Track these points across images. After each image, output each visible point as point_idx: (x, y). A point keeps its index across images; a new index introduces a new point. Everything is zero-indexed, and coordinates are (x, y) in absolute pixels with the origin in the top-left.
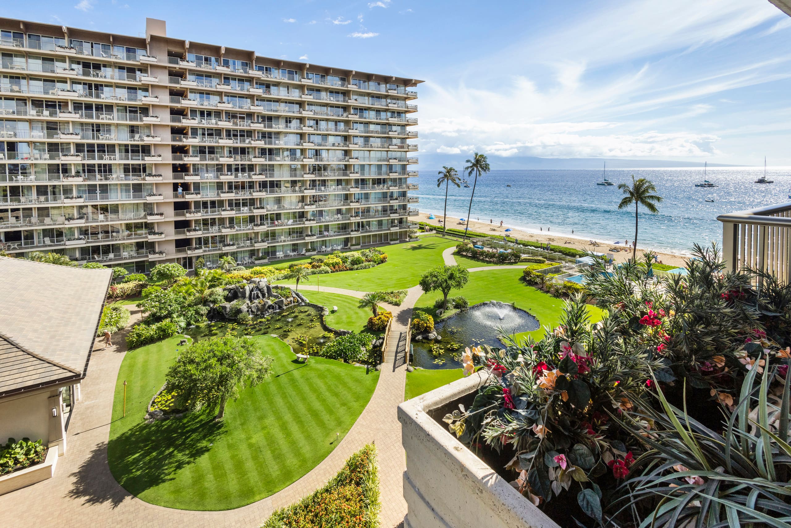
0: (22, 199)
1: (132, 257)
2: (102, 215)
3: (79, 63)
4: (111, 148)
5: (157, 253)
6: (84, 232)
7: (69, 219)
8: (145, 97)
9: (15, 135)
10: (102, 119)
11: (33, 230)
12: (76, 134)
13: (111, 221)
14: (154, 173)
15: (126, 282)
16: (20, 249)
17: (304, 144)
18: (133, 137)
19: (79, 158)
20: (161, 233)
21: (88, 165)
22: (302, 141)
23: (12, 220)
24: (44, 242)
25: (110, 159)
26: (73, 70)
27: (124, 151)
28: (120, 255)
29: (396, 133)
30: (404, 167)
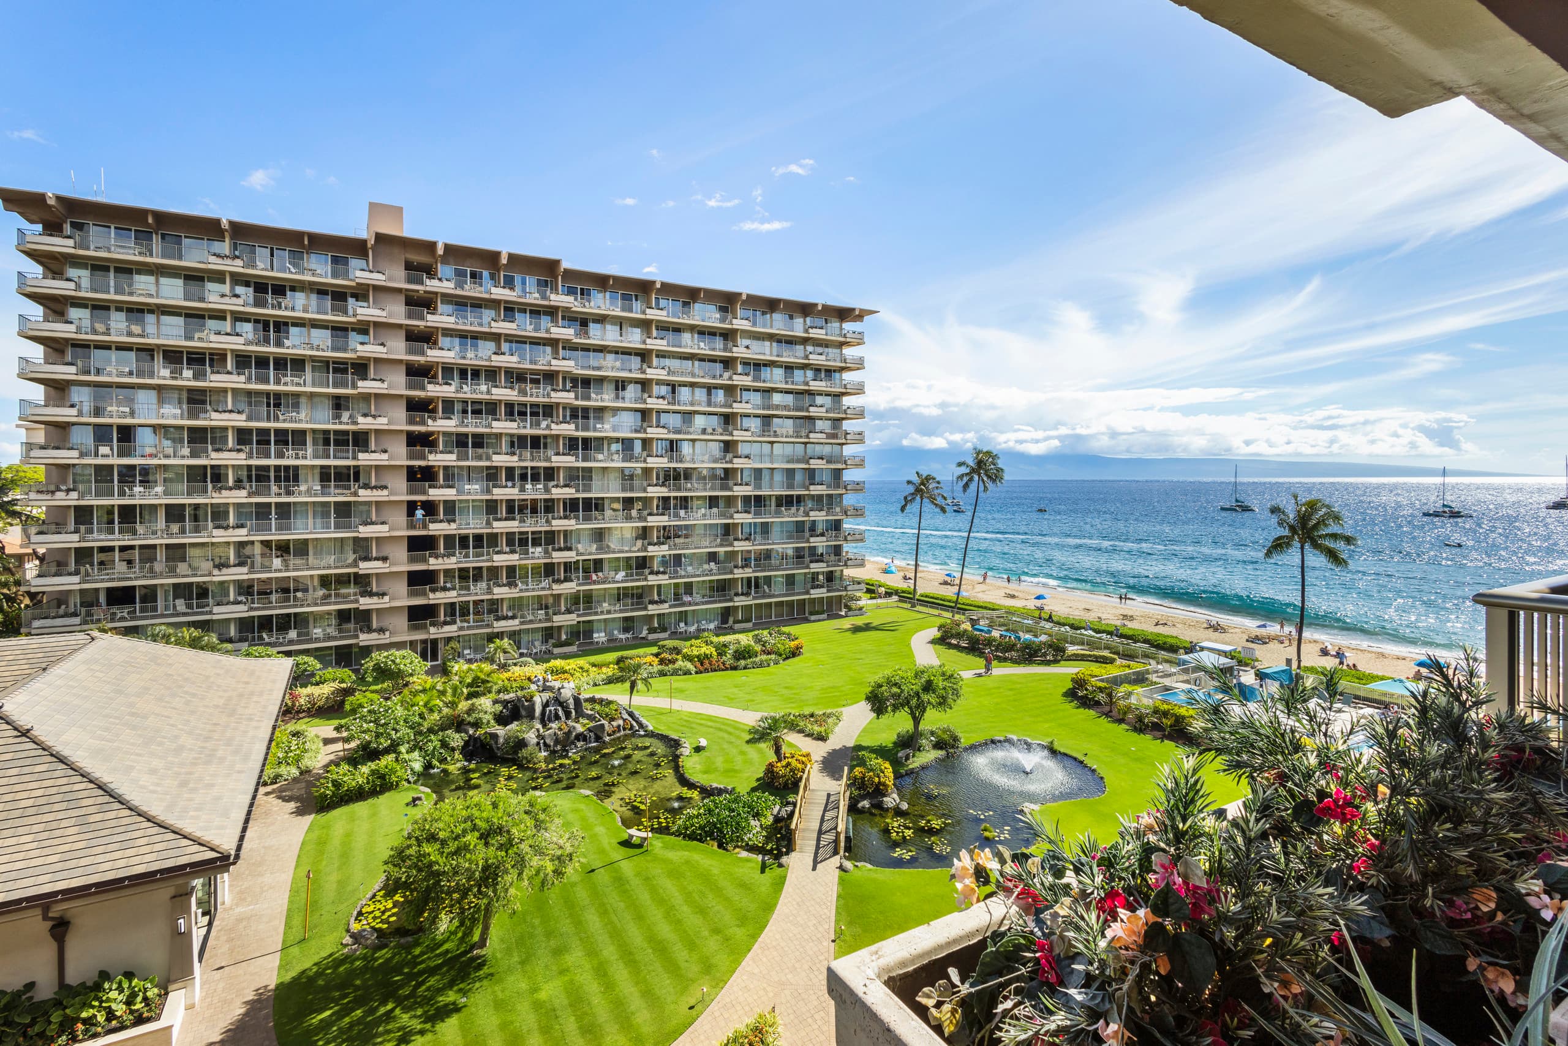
0: (140, 529)
1: (329, 638)
2: (279, 559)
3: (247, 284)
4: (299, 438)
5: (374, 631)
6: (246, 589)
7: (220, 566)
8: (362, 344)
9: (132, 414)
10: (286, 384)
11: (156, 585)
12: (239, 412)
13: (294, 570)
14: (373, 483)
15: (317, 684)
16: (133, 619)
17: (649, 430)
18: (337, 417)
19: (243, 455)
20: (384, 594)
21: (258, 468)
22: (645, 425)
23: (121, 567)
24: (175, 607)
25: (297, 458)
26: (237, 296)
27: (321, 442)
28: (308, 634)
29: (823, 410)
30: (837, 474)
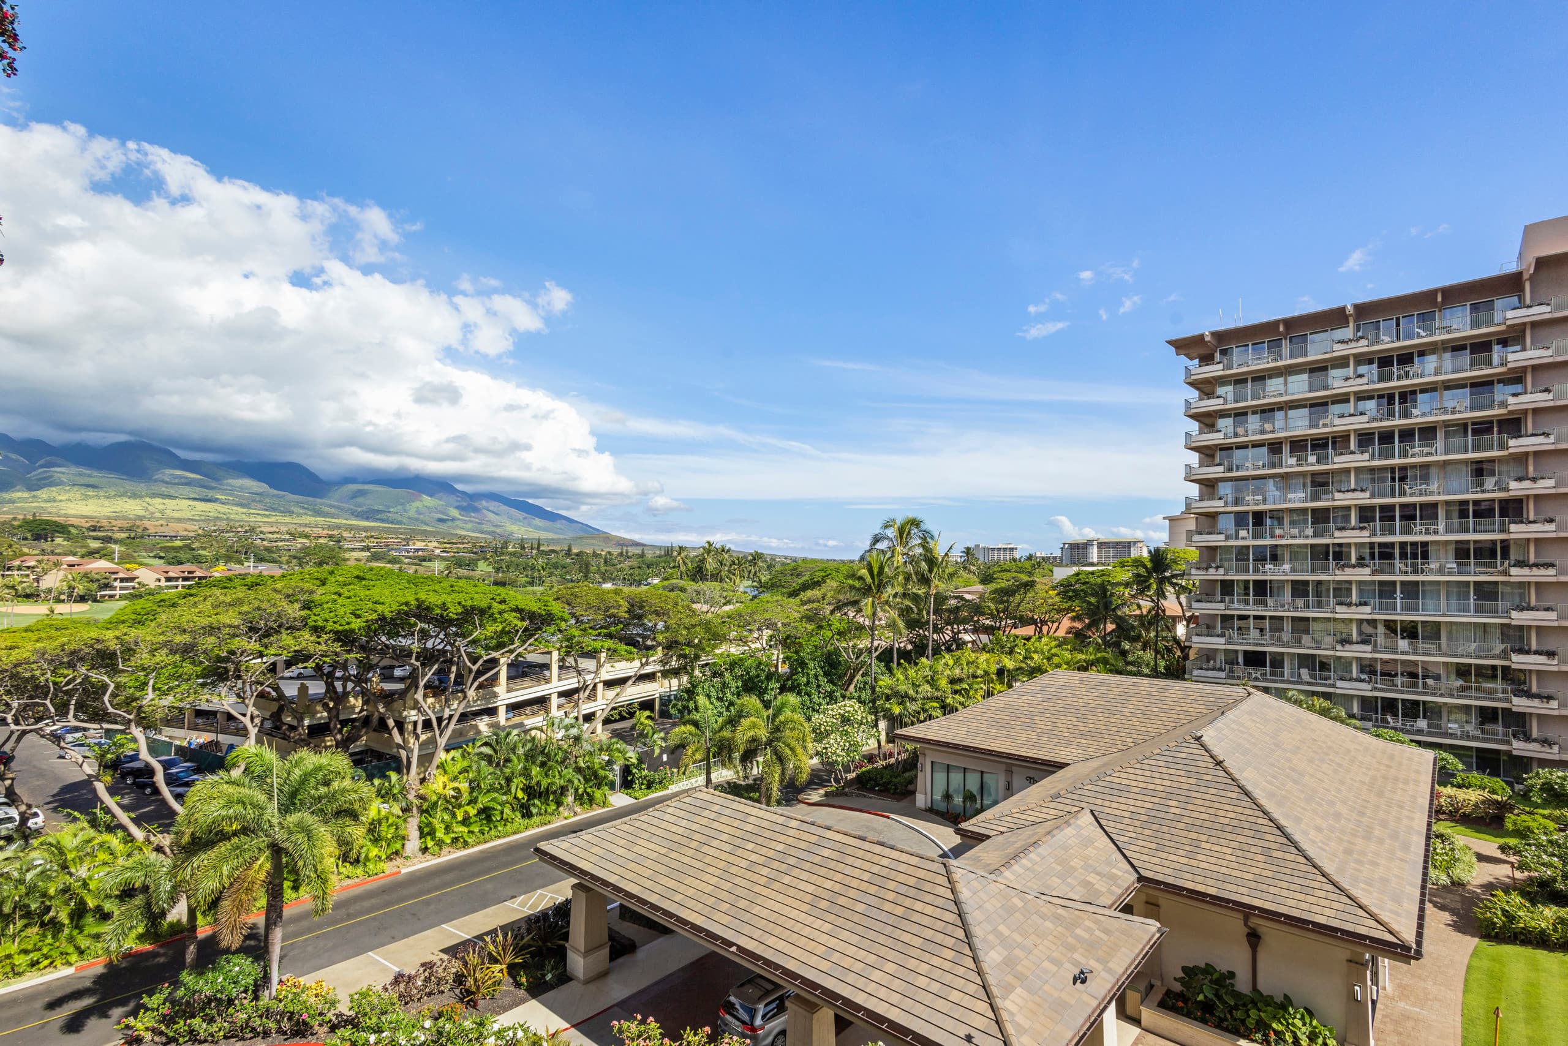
0: (1270, 601)
1: (1468, 737)
2: (1406, 642)
3: (1371, 362)
4: (1429, 511)
5: (1535, 740)
6: (1368, 668)
7: (1345, 641)
8: (1515, 395)
9: (1265, 501)
10: (1413, 456)
11: (1283, 654)
12: (1362, 490)
13: (1424, 654)
14: (1532, 559)
15: (1459, 786)
16: (1265, 680)
18: (1481, 484)
19: (1366, 533)
20: (1549, 698)
21: (1381, 545)
23: (1254, 634)
24: (1299, 675)
25: (1428, 533)
26: (1361, 376)
27: (1456, 514)
28: (1439, 726)
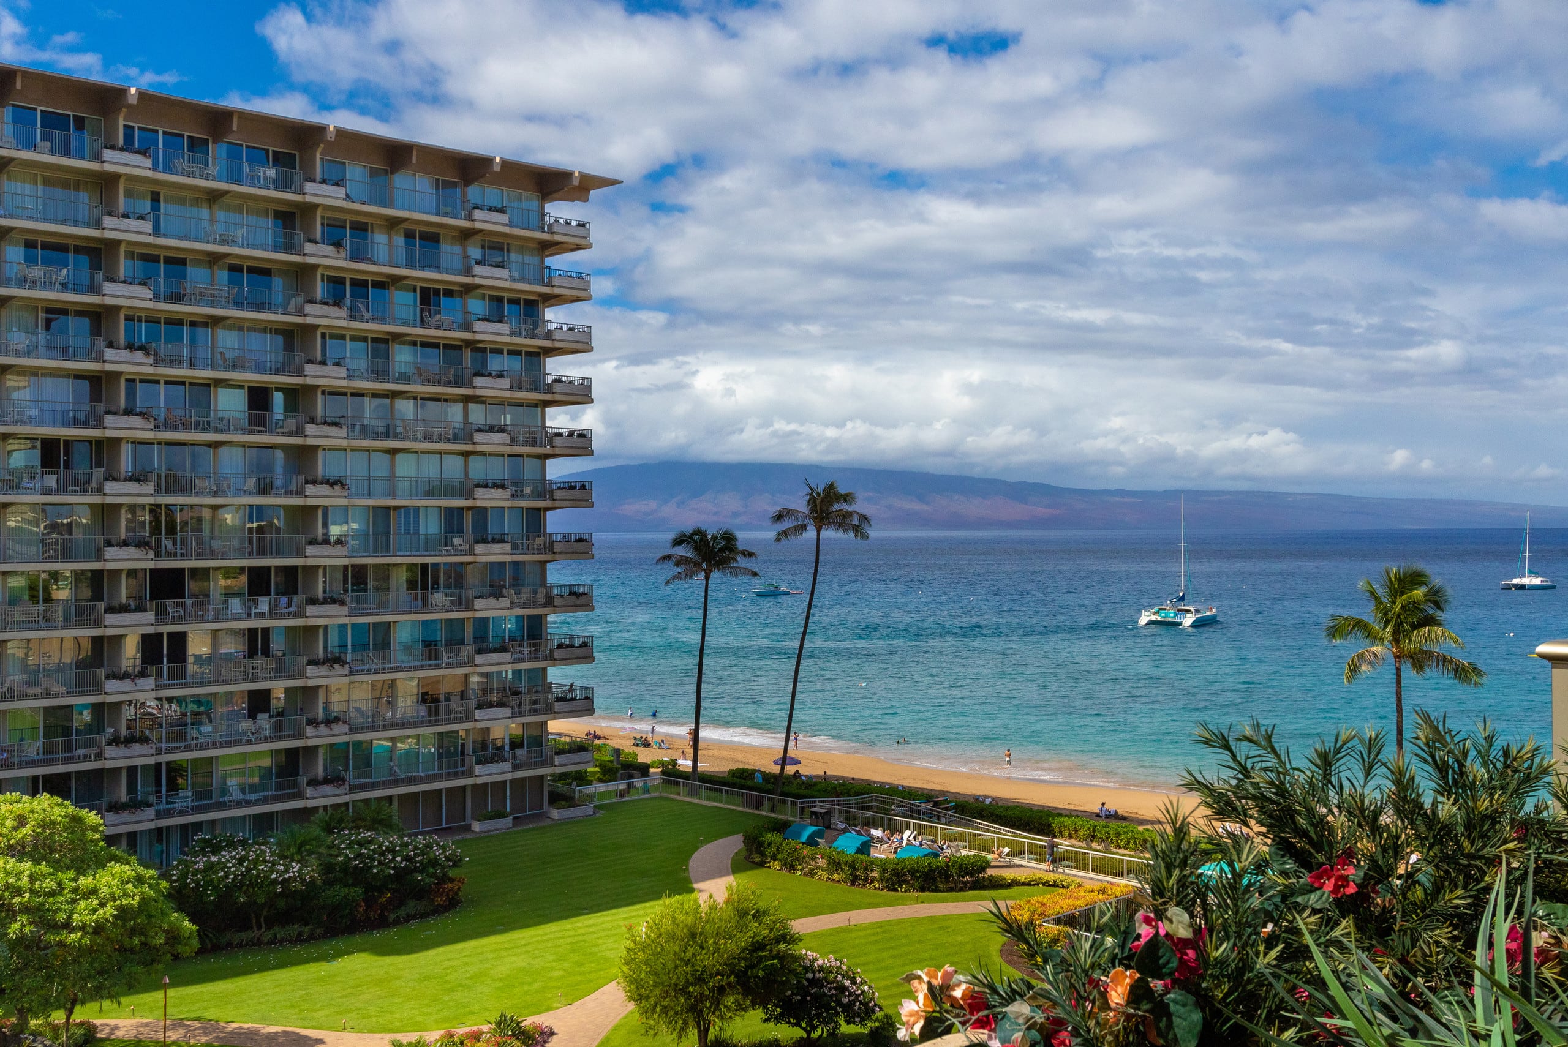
17: (109, 420)
22: (100, 408)
29: (505, 383)
30: (534, 519)
